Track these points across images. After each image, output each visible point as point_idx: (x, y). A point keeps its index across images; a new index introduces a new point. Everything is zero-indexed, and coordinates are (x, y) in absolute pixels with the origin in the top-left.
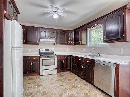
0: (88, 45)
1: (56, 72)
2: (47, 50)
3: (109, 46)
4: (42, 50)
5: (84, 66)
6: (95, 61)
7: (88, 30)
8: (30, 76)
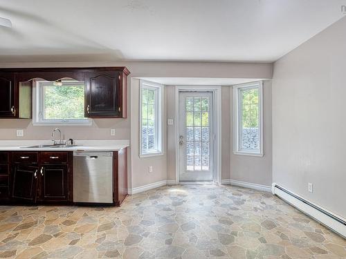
0: (37, 121)
3: (91, 124)
5: (41, 171)
6: (74, 154)
7: (37, 82)
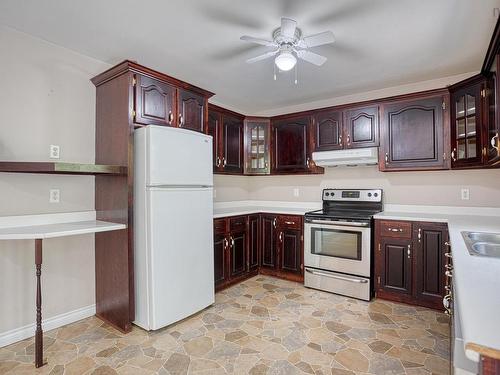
1: (364, 290)
2: (352, 196)
4: (333, 194)
8: (279, 277)
